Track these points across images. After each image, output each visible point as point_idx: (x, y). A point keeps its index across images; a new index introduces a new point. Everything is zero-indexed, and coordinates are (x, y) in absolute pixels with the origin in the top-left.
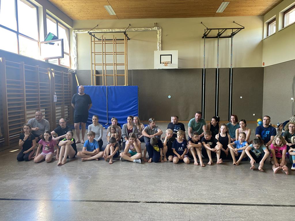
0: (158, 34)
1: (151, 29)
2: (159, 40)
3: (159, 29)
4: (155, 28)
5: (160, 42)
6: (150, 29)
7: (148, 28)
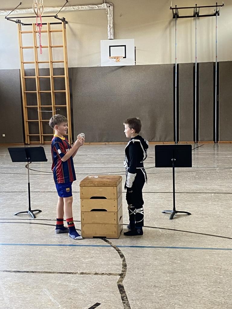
0: (109, 13)
1: (98, 7)
2: (110, 23)
3: (110, 6)
4: (104, 6)
5: (111, 26)
6: (96, 6)
7: (94, 6)
